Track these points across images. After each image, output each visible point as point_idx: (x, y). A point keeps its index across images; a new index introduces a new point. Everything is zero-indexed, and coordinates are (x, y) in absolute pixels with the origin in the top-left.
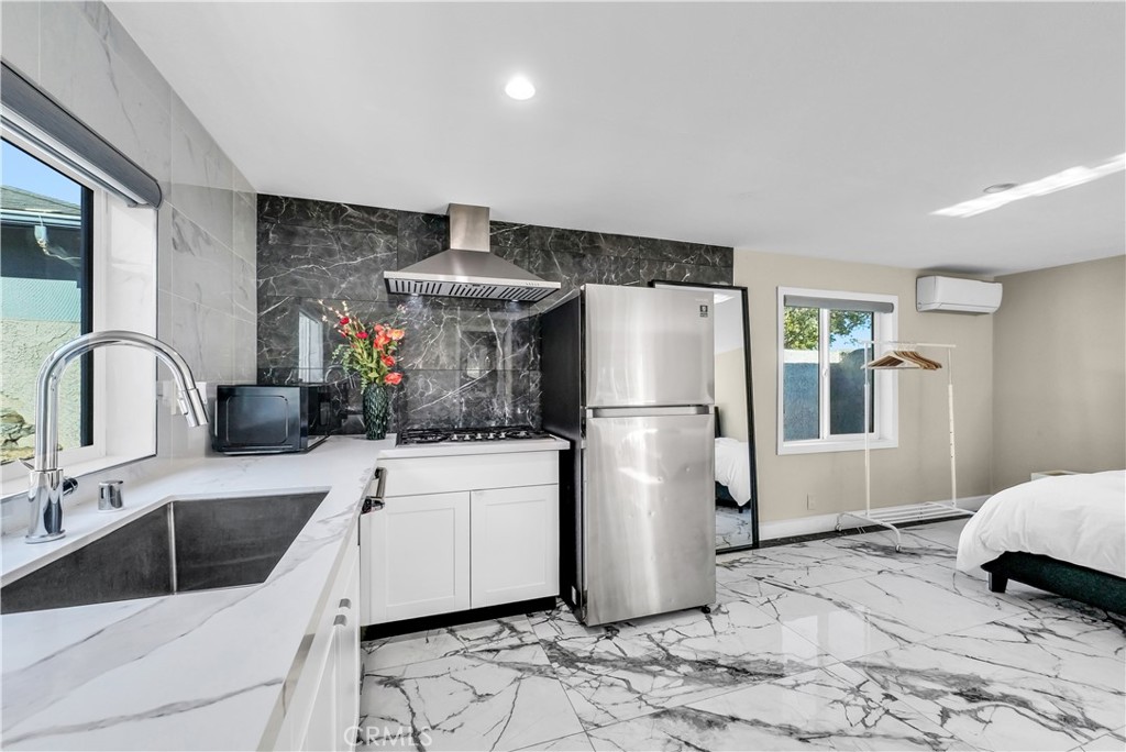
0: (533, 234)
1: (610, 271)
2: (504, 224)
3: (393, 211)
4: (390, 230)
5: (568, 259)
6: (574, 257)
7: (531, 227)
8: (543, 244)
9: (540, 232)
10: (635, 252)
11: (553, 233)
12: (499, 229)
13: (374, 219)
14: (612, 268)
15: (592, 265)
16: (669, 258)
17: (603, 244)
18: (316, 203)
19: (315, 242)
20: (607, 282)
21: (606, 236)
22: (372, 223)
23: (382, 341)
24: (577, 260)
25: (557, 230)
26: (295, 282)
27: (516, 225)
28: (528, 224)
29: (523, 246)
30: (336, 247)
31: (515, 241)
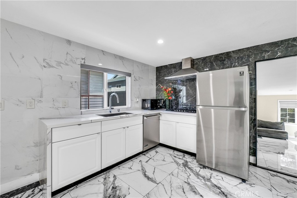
0: (207, 59)
1: (235, 62)
2: (199, 58)
3: (175, 63)
4: (175, 67)
5: (219, 62)
6: (221, 61)
7: (207, 57)
8: (210, 61)
9: (210, 57)
10: (246, 53)
11: (213, 57)
12: (198, 60)
13: (172, 66)
14: (236, 61)
15: (228, 62)
16: (267, 50)
17: (232, 54)
18: (163, 66)
19: (163, 73)
20: (234, 67)
21: (233, 52)
22: (172, 67)
23: (168, 91)
24: (222, 62)
25: (215, 55)
26: (160, 81)
27: (202, 58)
28: (206, 56)
29: (204, 63)
30: (166, 73)
31: (202, 62)
